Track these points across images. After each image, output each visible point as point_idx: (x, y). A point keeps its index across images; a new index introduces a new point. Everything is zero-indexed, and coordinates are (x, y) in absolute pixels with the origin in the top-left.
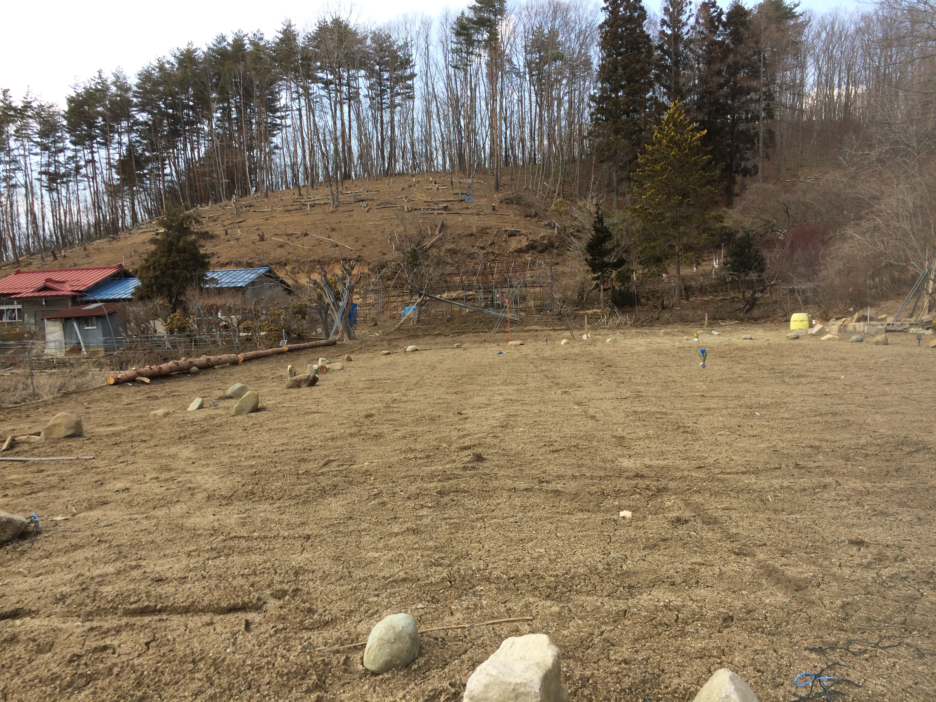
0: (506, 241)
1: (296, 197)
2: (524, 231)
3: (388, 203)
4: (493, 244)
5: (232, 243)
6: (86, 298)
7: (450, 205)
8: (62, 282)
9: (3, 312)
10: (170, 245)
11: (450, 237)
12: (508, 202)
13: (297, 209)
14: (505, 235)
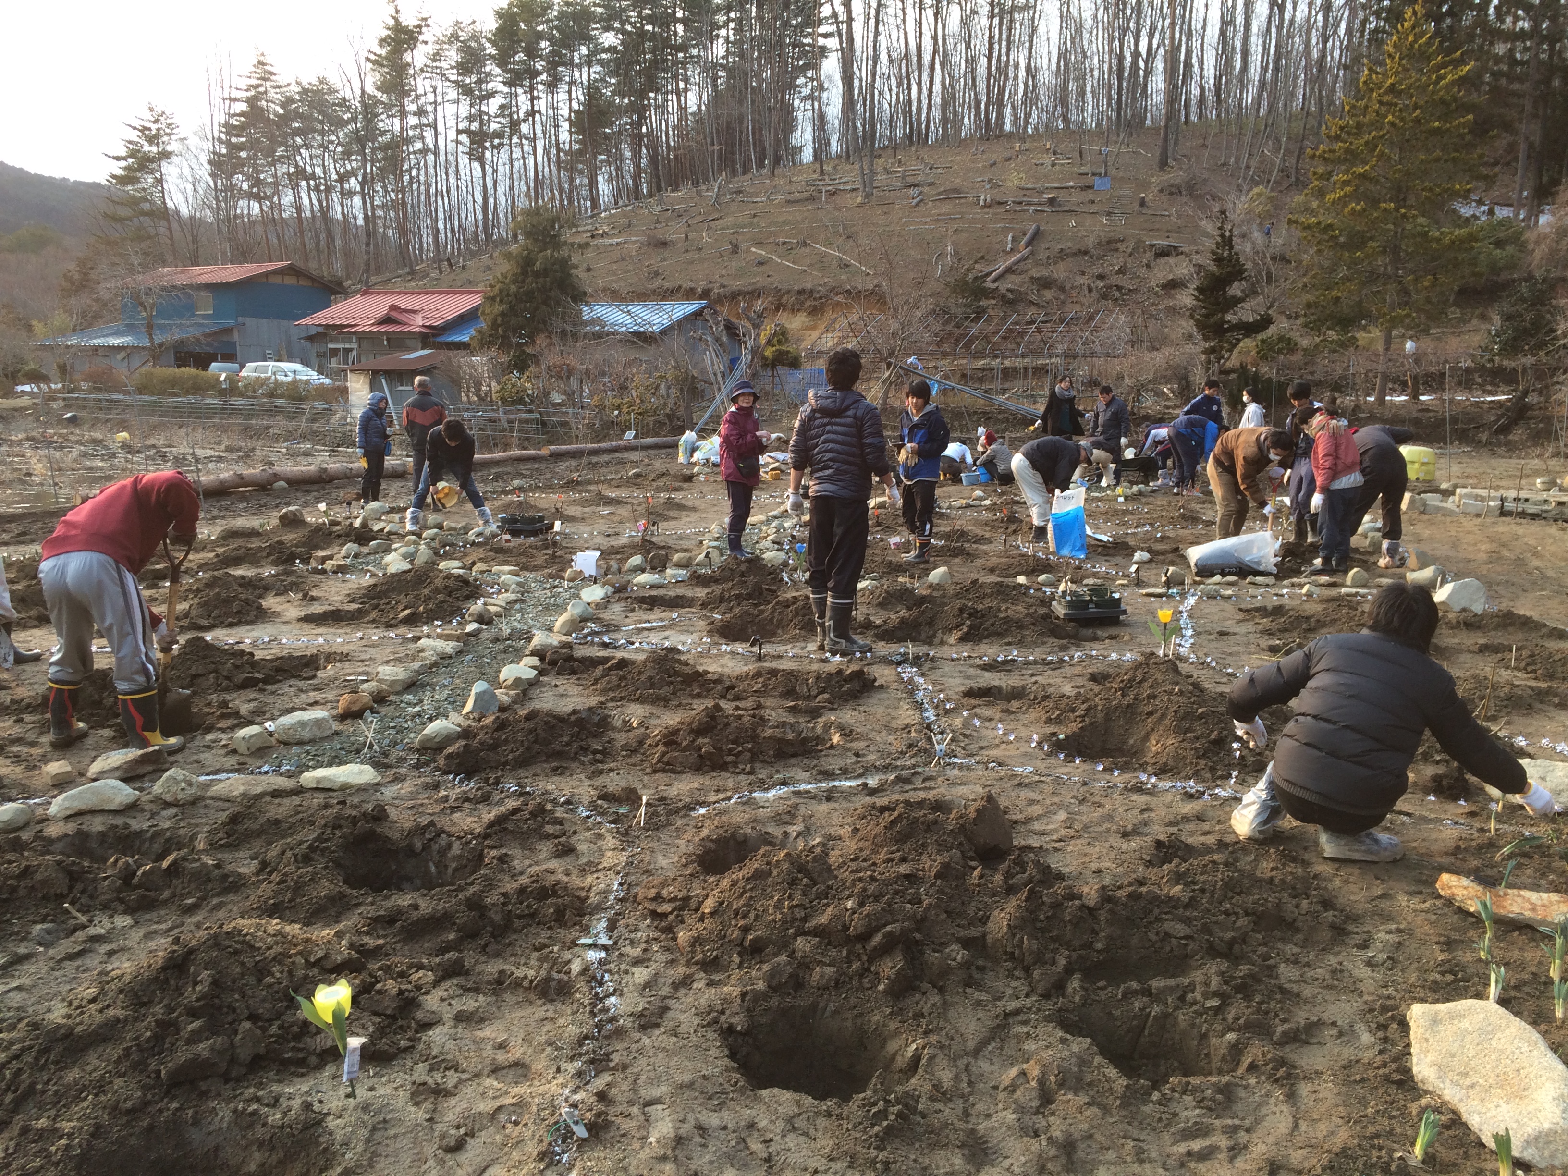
0: (1148, 266)
1: (815, 176)
2: (1185, 248)
3: (956, 190)
4: (1121, 271)
5: (690, 256)
6: (441, 339)
7: (1062, 196)
8: (415, 312)
9: (334, 352)
10: (526, 263)
11: (1042, 256)
12: (1173, 191)
13: (807, 199)
14: (1148, 254)
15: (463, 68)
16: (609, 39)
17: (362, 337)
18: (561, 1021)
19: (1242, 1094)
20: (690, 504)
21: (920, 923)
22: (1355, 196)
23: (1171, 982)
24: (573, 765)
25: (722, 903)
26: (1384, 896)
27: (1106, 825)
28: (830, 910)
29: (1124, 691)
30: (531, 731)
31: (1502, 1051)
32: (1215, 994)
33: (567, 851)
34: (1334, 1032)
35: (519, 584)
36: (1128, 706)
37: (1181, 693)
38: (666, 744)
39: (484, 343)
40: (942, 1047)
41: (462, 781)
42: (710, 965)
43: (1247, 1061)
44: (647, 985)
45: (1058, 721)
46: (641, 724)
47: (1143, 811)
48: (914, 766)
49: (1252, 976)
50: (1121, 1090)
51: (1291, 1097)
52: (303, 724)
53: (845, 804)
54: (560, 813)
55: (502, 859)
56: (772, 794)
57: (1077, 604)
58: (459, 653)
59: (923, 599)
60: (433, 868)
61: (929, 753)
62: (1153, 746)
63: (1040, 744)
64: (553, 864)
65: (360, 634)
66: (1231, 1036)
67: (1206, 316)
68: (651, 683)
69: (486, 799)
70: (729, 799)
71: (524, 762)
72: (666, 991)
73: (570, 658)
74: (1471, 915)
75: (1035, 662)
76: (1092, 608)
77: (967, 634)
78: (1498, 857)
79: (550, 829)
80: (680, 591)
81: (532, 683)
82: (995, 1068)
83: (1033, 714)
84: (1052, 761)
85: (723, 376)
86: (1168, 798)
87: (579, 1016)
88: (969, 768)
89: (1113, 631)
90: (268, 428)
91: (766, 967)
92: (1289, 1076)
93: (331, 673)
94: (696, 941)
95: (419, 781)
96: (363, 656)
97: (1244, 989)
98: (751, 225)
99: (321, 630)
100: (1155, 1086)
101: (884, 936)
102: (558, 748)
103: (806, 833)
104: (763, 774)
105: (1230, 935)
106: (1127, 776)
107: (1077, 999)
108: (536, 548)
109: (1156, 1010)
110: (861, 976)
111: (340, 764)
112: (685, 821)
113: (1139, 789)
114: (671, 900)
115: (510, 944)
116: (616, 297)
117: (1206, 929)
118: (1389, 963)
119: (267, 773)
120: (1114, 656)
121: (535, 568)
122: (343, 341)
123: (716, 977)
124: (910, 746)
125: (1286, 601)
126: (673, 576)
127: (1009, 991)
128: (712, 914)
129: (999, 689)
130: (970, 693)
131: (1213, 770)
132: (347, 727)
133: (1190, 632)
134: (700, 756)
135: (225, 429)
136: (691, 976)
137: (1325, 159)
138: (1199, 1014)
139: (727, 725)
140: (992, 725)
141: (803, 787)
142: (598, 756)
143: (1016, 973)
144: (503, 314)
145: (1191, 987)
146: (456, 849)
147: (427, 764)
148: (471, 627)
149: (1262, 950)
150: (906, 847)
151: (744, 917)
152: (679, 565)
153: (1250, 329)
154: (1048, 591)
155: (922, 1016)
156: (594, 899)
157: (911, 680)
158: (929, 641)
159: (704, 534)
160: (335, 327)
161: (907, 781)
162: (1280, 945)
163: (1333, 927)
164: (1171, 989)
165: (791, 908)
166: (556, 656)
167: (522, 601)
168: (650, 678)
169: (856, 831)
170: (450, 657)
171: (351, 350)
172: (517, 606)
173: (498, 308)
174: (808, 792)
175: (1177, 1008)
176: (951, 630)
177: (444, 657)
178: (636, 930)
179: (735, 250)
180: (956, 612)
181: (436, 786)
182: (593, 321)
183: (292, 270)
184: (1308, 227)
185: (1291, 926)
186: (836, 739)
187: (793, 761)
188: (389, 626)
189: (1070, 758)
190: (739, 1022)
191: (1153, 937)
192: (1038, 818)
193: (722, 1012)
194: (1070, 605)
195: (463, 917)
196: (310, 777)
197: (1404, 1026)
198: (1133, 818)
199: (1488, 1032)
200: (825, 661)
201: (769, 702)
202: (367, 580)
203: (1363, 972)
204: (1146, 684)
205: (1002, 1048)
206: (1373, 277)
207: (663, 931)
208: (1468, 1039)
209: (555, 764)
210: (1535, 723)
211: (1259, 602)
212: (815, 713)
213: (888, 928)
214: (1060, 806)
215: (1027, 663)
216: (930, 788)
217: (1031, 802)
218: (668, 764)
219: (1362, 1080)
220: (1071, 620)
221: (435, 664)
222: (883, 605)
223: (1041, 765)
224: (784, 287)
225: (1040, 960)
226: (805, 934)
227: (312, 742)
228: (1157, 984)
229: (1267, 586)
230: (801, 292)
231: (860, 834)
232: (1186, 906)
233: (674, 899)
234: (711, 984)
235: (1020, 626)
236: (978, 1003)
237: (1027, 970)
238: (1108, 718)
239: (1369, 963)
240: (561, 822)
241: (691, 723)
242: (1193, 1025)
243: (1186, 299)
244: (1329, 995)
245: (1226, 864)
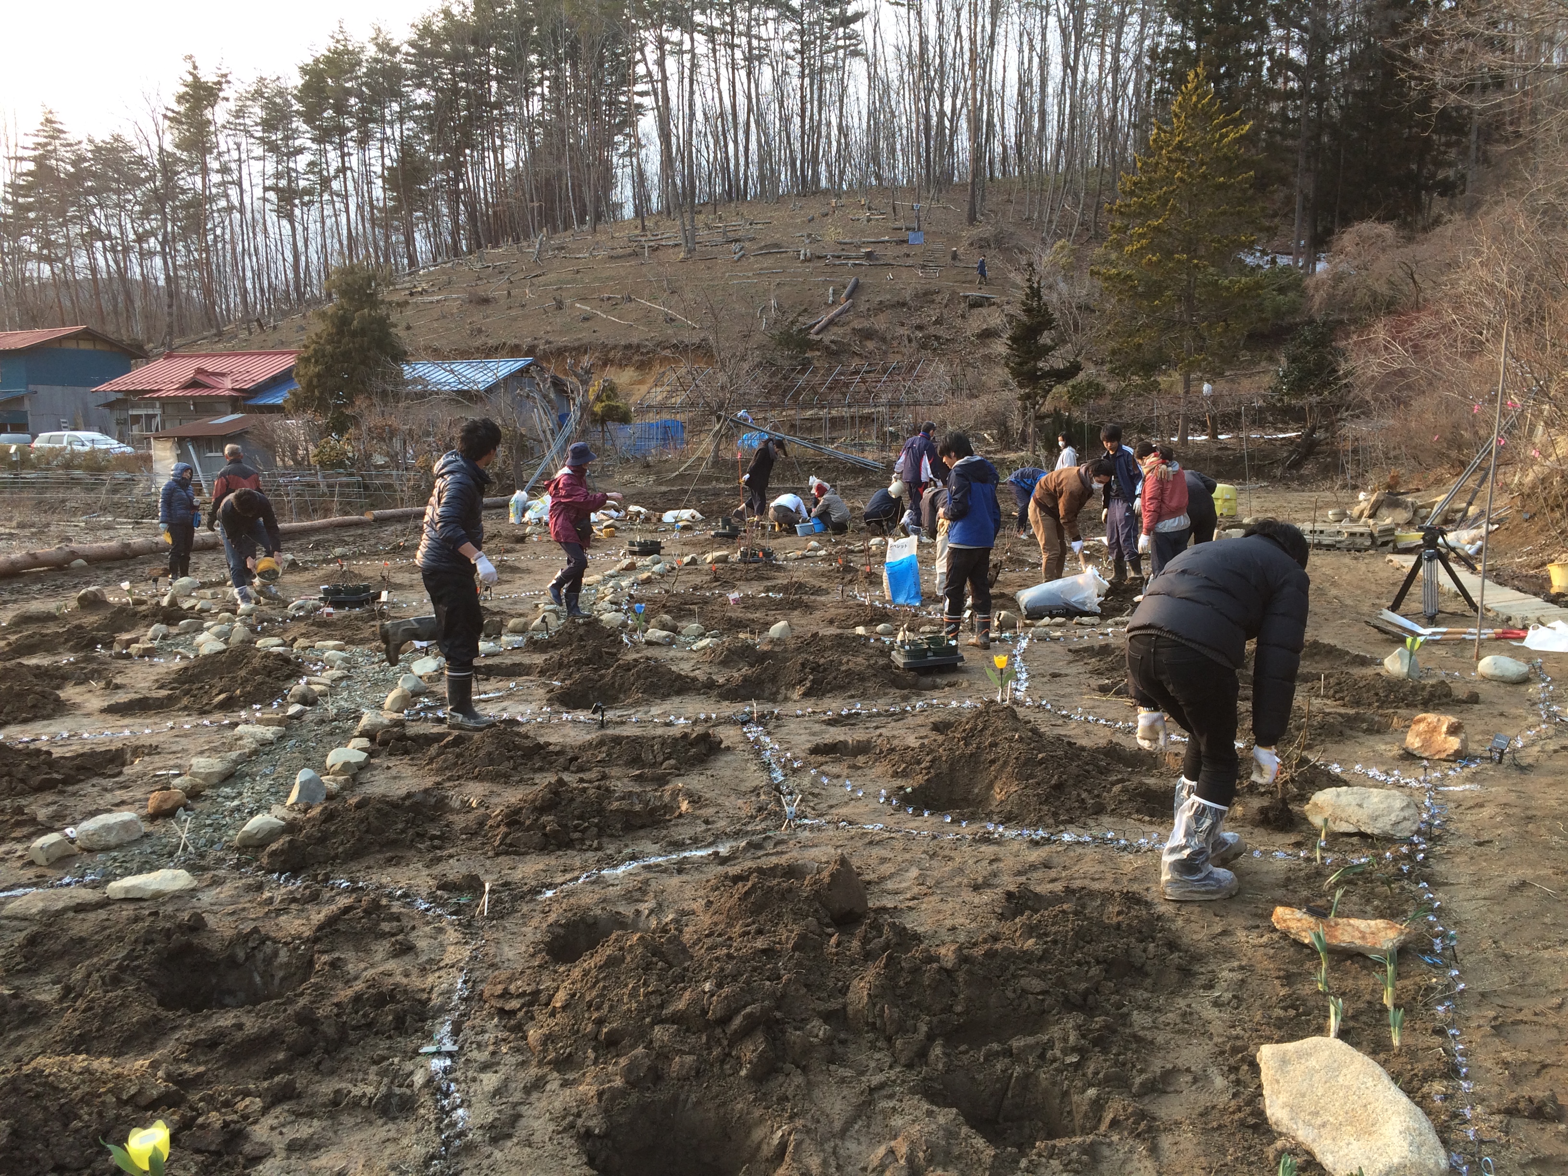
0: (963, 316)
1: (637, 232)
2: (997, 299)
3: (776, 245)
4: (938, 322)
5: (513, 313)
6: (252, 402)
7: (879, 250)
8: (223, 375)
9: (136, 419)
10: (342, 323)
11: (863, 308)
12: (982, 244)
13: (630, 255)
14: (963, 305)
15: (268, 125)
16: (421, 96)
17: (166, 402)
18: (405, 1142)
19: (1106, 1152)
20: (523, 565)
21: (780, 1001)
22: (1151, 248)
23: (1031, 1040)
24: (410, 854)
25: (574, 995)
26: (1224, 933)
27: (957, 880)
28: (687, 995)
29: (967, 740)
30: (362, 821)
31: (1349, 1088)
32: (1074, 1050)
33: (405, 949)
34: (1189, 1078)
35: (345, 660)
36: (972, 755)
37: (1021, 738)
38: (508, 825)
39: (300, 405)
40: (808, 1131)
41: (287, 880)
42: (564, 1064)
43: (1109, 1116)
44: (497, 1092)
45: (905, 774)
46: (480, 804)
47: (991, 862)
48: (765, 831)
49: (1107, 1027)
50: (989, 1161)
51: (1154, 1151)
52: (108, 828)
53: (697, 876)
54: (396, 907)
55: (335, 964)
56: (621, 870)
57: (915, 653)
58: (281, 738)
59: (763, 657)
60: (258, 979)
61: (779, 815)
62: (998, 794)
63: (888, 799)
64: (391, 965)
65: (170, 724)
66: (1092, 1092)
67: (1020, 364)
68: (490, 759)
69: (314, 898)
70: (577, 878)
71: (356, 854)
72: (517, 1096)
73: (403, 737)
74: (1306, 946)
75: (879, 714)
76: (931, 657)
77: (810, 688)
78: (1326, 887)
79: (386, 926)
80: (517, 659)
81: (362, 767)
82: (863, 1147)
83: (879, 769)
84: (901, 815)
85: (553, 432)
86: (1015, 846)
87: (424, 1134)
88: (819, 829)
89: (952, 678)
90: (63, 501)
91: (623, 1061)
92: (1150, 1129)
93: (139, 768)
94: (548, 1039)
95: (240, 883)
96: (175, 748)
97: (1101, 1042)
98: (574, 281)
99: (127, 721)
100: (1023, 1153)
101: (745, 1017)
102: (393, 836)
103: (658, 910)
104: (611, 850)
105: (1083, 986)
106: (975, 827)
107: (940, 1066)
108: (362, 619)
109: (1018, 1070)
110: (723, 1062)
111: (151, 870)
112: (531, 906)
113: (986, 839)
114: (519, 996)
115: (346, 1059)
116: (438, 355)
117: (1061, 982)
118: (1234, 1003)
119: (68, 884)
120: (954, 704)
121: (362, 642)
122: (146, 406)
123: (570, 1076)
124: (760, 809)
125: (1111, 640)
126: (509, 643)
127: (873, 1064)
128: (564, 1008)
129: (844, 743)
130: (816, 750)
131: (1055, 815)
132: (158, 828)
133: (1024, 676)
134: (545, 835)
135: (15, 504)
136: (544, 1076)
137: (1121, 213)
138: (1059, 1071)
139: (572, 800)
140: (840, 781)
141: (653, 860)
142: (436, 842)
143: (879, 1044)
144: (319, 375)
145: (1050, 1044)
146: (283, 956)
147: (248, 863)
148: (293, 709)
149: (1115, 998)
150: (762, 918)
151: (598, 1008)
152: (515, 631)
153: (1061, 376)
154: (887, 640)
155: (787, 1099)
156: (436, 1000)
157: (757, 740)
158: (773, 699)
159: (539, 596)
160: (136, 392)
161: (758, 846)
162: (1131, 992)
163: (1180, 969)
164: (1031, 1048)
165: (646, 995)
166: (387, 736)
167: (349, 678)
168: (489, 754)
169: (709, 903)
170: (272, 743)
171: (155, 416)
172: (344, 683)
173: (313, 369)
174: (658, 865)
175: (1038, 1067)
176: (794, 686)
177: (264, 743)
178: (483, 1032)
179: (560, 306)
180: (798, 667)
181: (259, 887)
182: (415, 381)
183: (87, 335)
184: (1108, 278)
185: (1141, 971)
186: (684, 806)
187: (642, 833)
188: (203, 713)
189: (918, 813)
190: (596, 1124)
191: (1010, 995)
192: (892, 876)
193: (579, 1115)
194: (909, 654)
195: (293, 1035)
196: (118, 886)
197: (1255, 1068)
198: (982, 870)
199: (1333, 1069)
200: (669, 724)
201: (615, 771)
202: (177, 663)
203: (1210, 1013)
204: (988, 732)
205: (868, 1127)
206: (1170, 324)
207: (512, 1030)
208: (1316, 1077)
209: (388, 855)
210: (1348, 749)
211: (1086, 642)
212: (662, 781)
213: (748, 1009)
214: (912, 862)
215: (871, 716)
216: (782, 853)
217: (883, 860)
218: (511, 845)
219: (1220, 1127)
220: (910, 670)
221: (255, 752)
222: (725, 663)
223: (891, 821)
224: (611, 342)
225: (901, 1029)
226: (662, 1021)
227: (119, 847)
228: (1017, 1043)
229: (1093, 625)
230: (628, 347)
231: (714, 906)
232: (1040, 959)
233: (524, 994)
234: (565, 1084)
235: (862, 678)
236: (843, 1080)
237: (889, 1040)
238: (952, 768)
239: (1216, 1004)
240: (397, 918)
241: (534, 801)
242: (1054, 1084)
243: (1000, 347)
244: (1181, 1039)
245: (1076, 913)
